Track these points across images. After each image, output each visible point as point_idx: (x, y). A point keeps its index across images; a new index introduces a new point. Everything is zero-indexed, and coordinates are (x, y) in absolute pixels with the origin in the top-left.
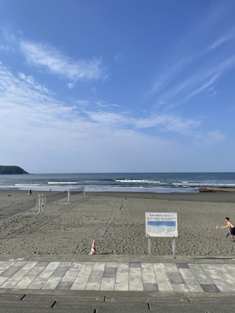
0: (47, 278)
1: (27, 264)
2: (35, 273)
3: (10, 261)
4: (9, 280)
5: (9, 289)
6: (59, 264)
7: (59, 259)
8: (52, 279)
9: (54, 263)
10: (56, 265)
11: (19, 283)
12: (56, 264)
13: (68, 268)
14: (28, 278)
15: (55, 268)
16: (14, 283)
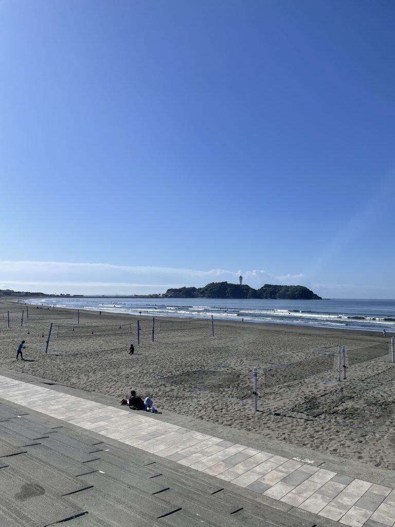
0: (349, 505)
1: (320, 472)
2: (330, 492)
3: (294, 460)
4: (293, 491)
5: (293, 507)
6: (369, 486)
7: (370, 478)
8: (356, 509)
9: (361, 482)
10: (363, 486)
11: (308, 502)
12: (365, 485)
13: (384, 498)
14: (320, 496)
15: (362, 491)
16: (301, 500)
